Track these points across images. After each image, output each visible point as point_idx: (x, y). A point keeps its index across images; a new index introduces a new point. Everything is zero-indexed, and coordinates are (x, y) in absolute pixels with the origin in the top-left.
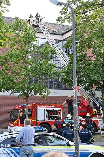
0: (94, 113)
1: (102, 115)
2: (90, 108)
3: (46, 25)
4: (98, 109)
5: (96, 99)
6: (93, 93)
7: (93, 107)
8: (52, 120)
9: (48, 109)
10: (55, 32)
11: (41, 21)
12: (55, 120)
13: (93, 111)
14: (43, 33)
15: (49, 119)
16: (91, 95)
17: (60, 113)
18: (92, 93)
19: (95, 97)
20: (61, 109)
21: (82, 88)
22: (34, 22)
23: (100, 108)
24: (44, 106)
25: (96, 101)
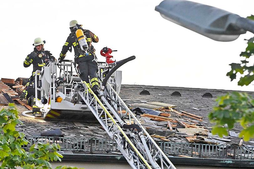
3: (143, 102)
10: (213, 147)
11: (109, 85)
14: (123, 161)
22: (63, 96)
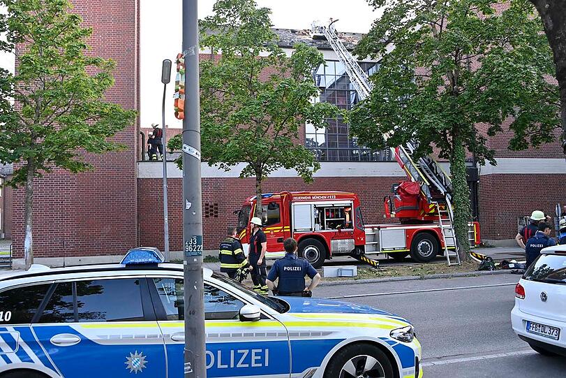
0: (433, 211)
1: (452, 216)
2: (423, 199)
4: (441, 200)
5: (439, 177)
6: (433, 164)
7: (429, 196)
8: (331, 230)
9: (320, 204)
12: (337, 229)
13: (430, 207)
14: (332, 49)
15: (323, 228)
16: (429, 169)
17: (350, 213)
18: (431, 165)
19: (437, 173)
20: (351, 204)
21: (407, 154)
23: (447, 199)
24: (310, 198)
25: (439, 182)
